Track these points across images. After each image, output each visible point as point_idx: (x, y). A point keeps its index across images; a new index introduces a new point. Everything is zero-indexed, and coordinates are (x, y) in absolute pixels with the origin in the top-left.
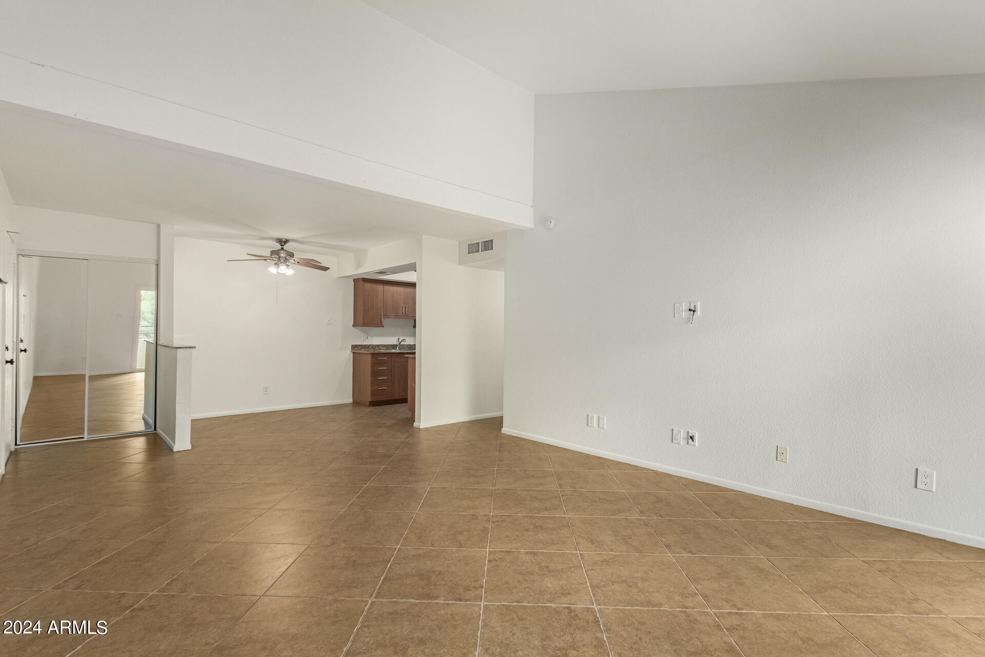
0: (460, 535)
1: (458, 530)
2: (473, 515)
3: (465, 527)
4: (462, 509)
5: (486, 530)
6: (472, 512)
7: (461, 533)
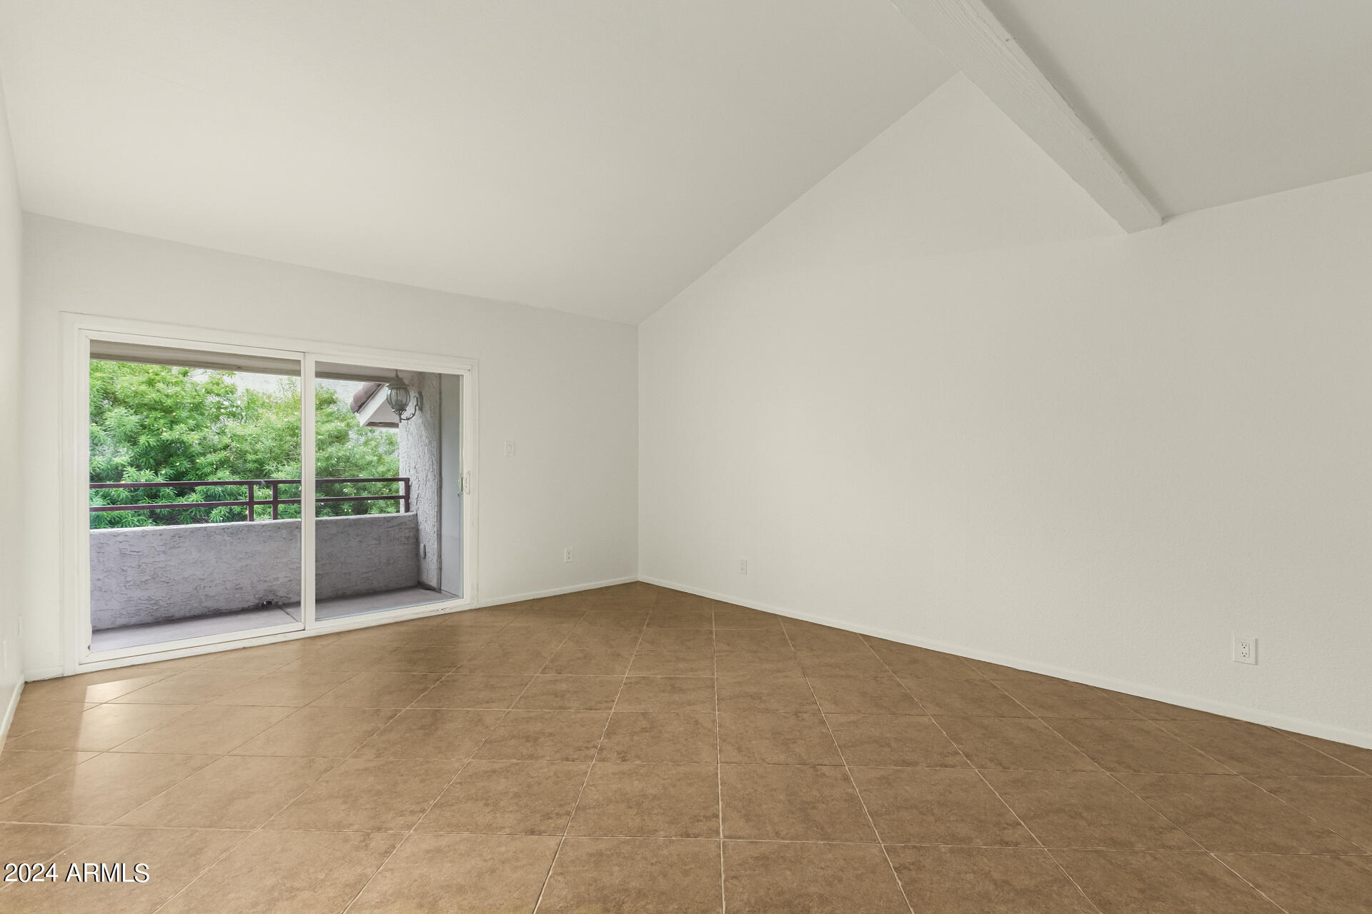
0: (644, 727)
1: (648, 734)
2: (624, 760)
3: (638, 738)
4: (642, 771)
5: (609, 735)
6: (625, 767)
7: (644, 730)
